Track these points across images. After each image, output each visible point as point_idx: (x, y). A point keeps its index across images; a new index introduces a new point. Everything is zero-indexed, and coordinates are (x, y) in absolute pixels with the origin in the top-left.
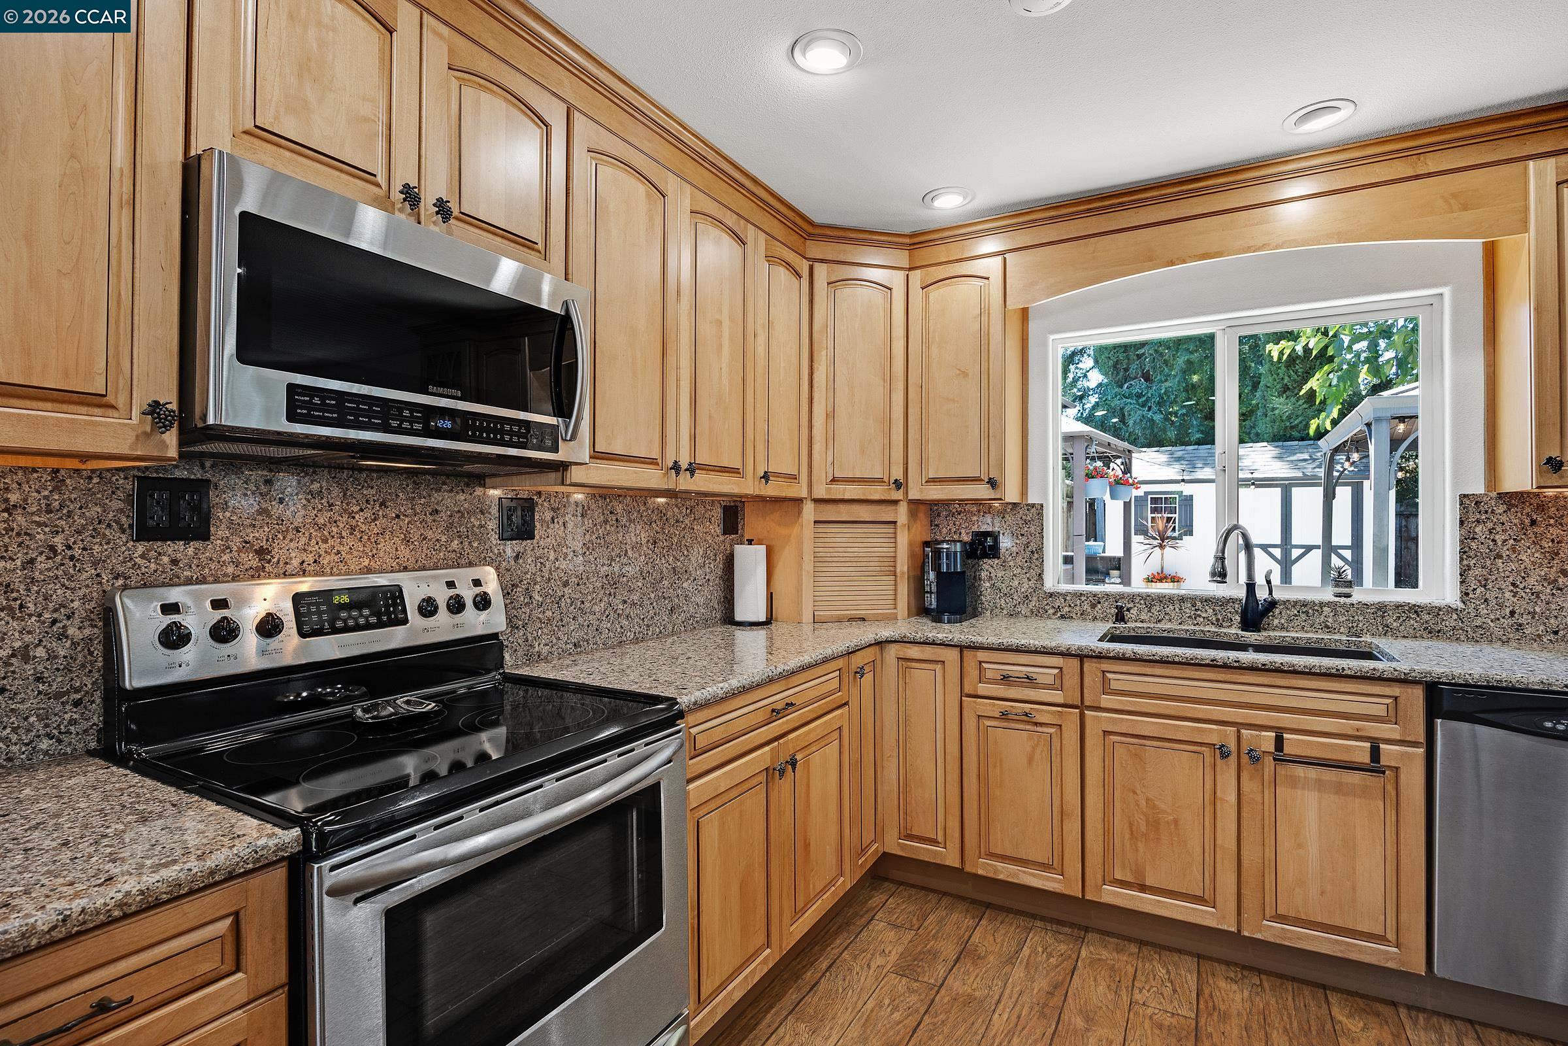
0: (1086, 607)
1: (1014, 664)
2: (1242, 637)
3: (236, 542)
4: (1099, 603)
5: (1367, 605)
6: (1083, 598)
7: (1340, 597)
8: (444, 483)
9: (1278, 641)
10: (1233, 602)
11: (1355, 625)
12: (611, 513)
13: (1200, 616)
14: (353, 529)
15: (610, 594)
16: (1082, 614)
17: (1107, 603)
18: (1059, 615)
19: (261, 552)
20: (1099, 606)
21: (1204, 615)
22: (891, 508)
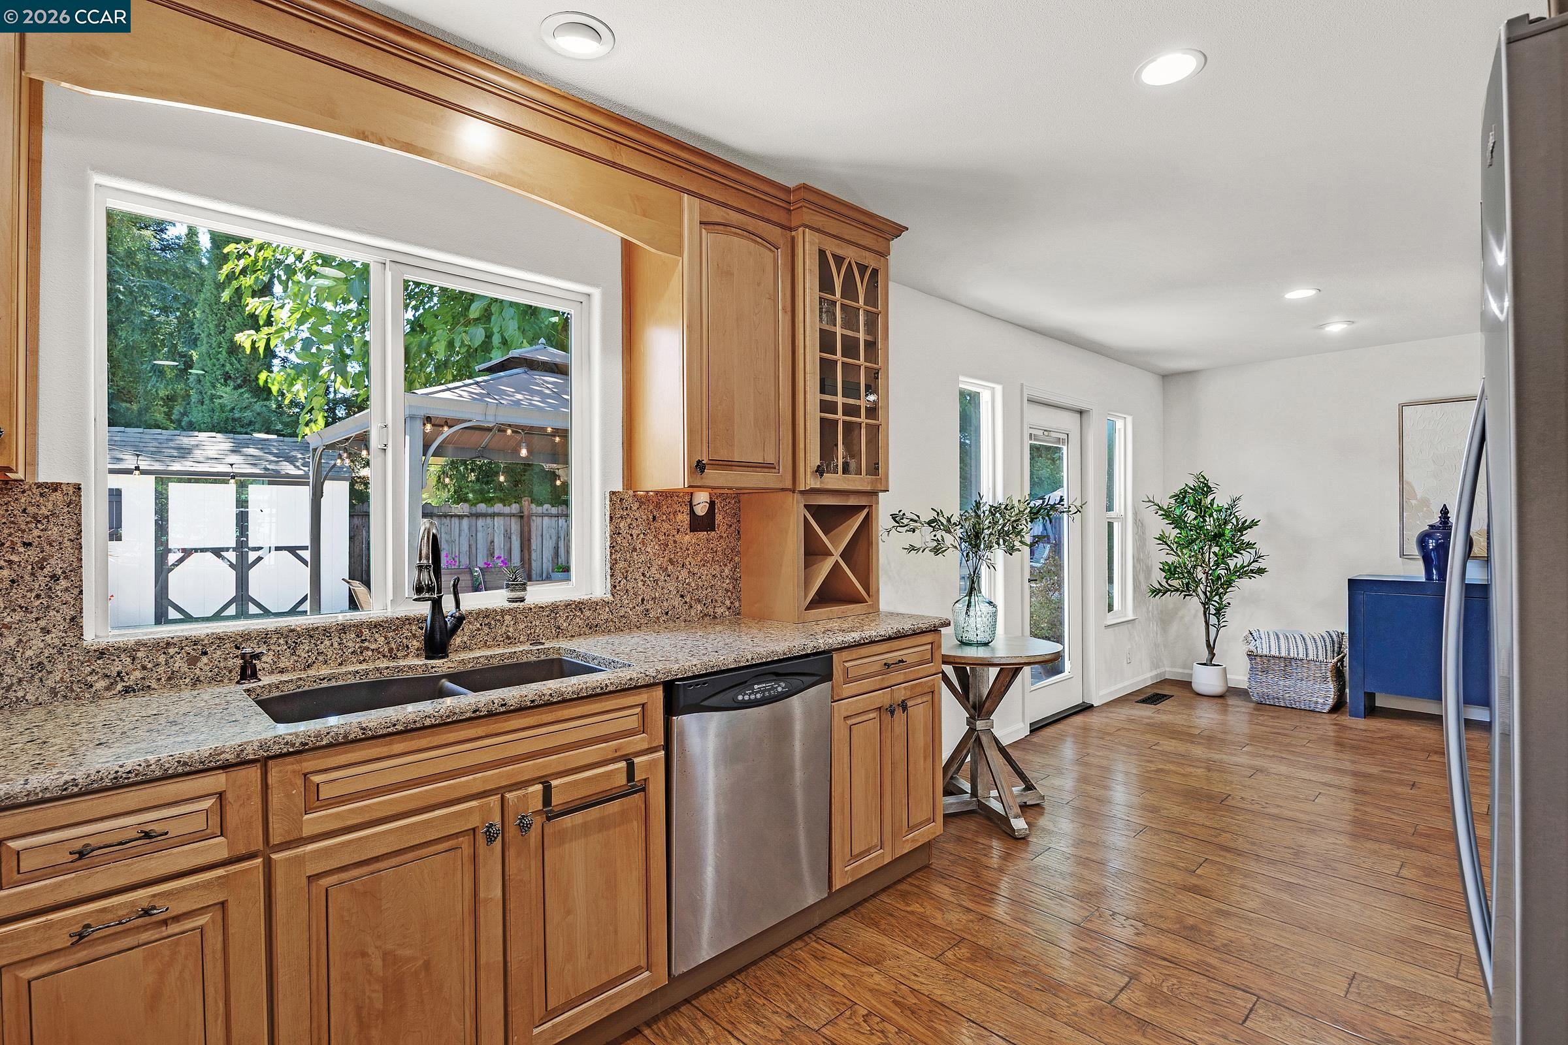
0: (179, 664)
1: (102, 819)
2: (432, 667)
4: (205, 653)
5: (542, 607)
6: (172, 651)
7: (516, 602)
9: (471, 665)
10: (410, 624)
11: (533, 631)
13: (367, 648)
16: (170, 679)
17: (219, 653)
18: (119, 687)
20: (205, 659)
21: (373, 646)
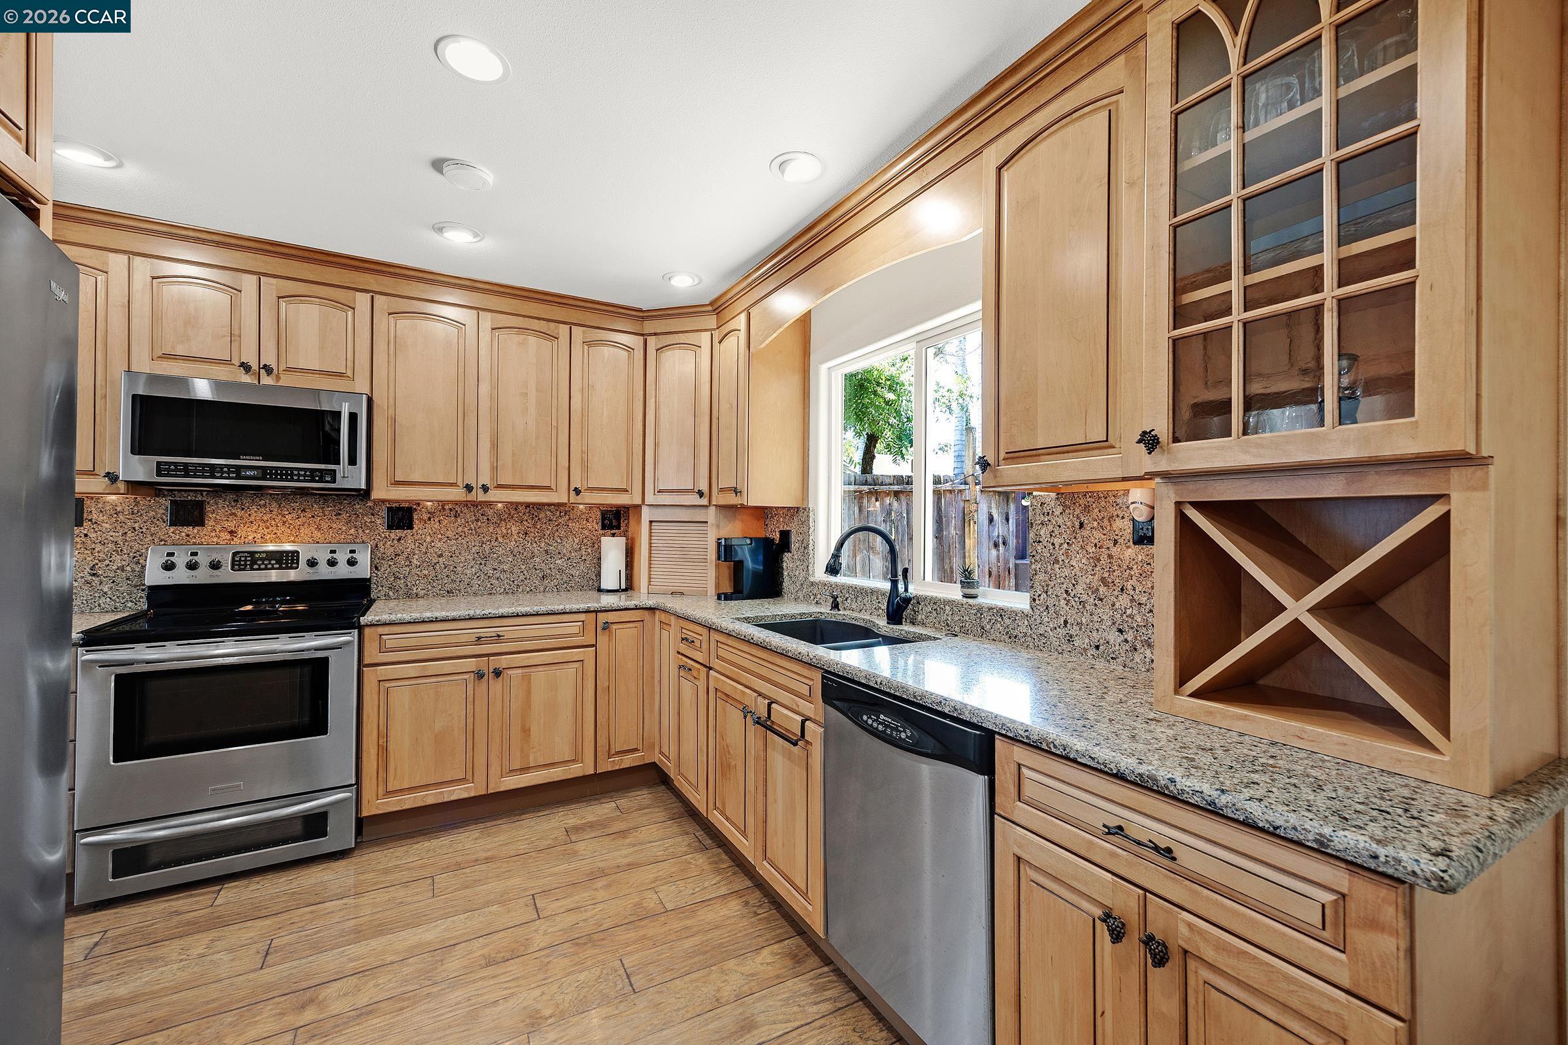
3: (218, 528)
7: (969, 598)
8: (345, 500)
11: (964, 624)
12: (482, 515)
14: (284, 522)
15: (481, 564)
19: (231, 532)
22: (703, 511)
